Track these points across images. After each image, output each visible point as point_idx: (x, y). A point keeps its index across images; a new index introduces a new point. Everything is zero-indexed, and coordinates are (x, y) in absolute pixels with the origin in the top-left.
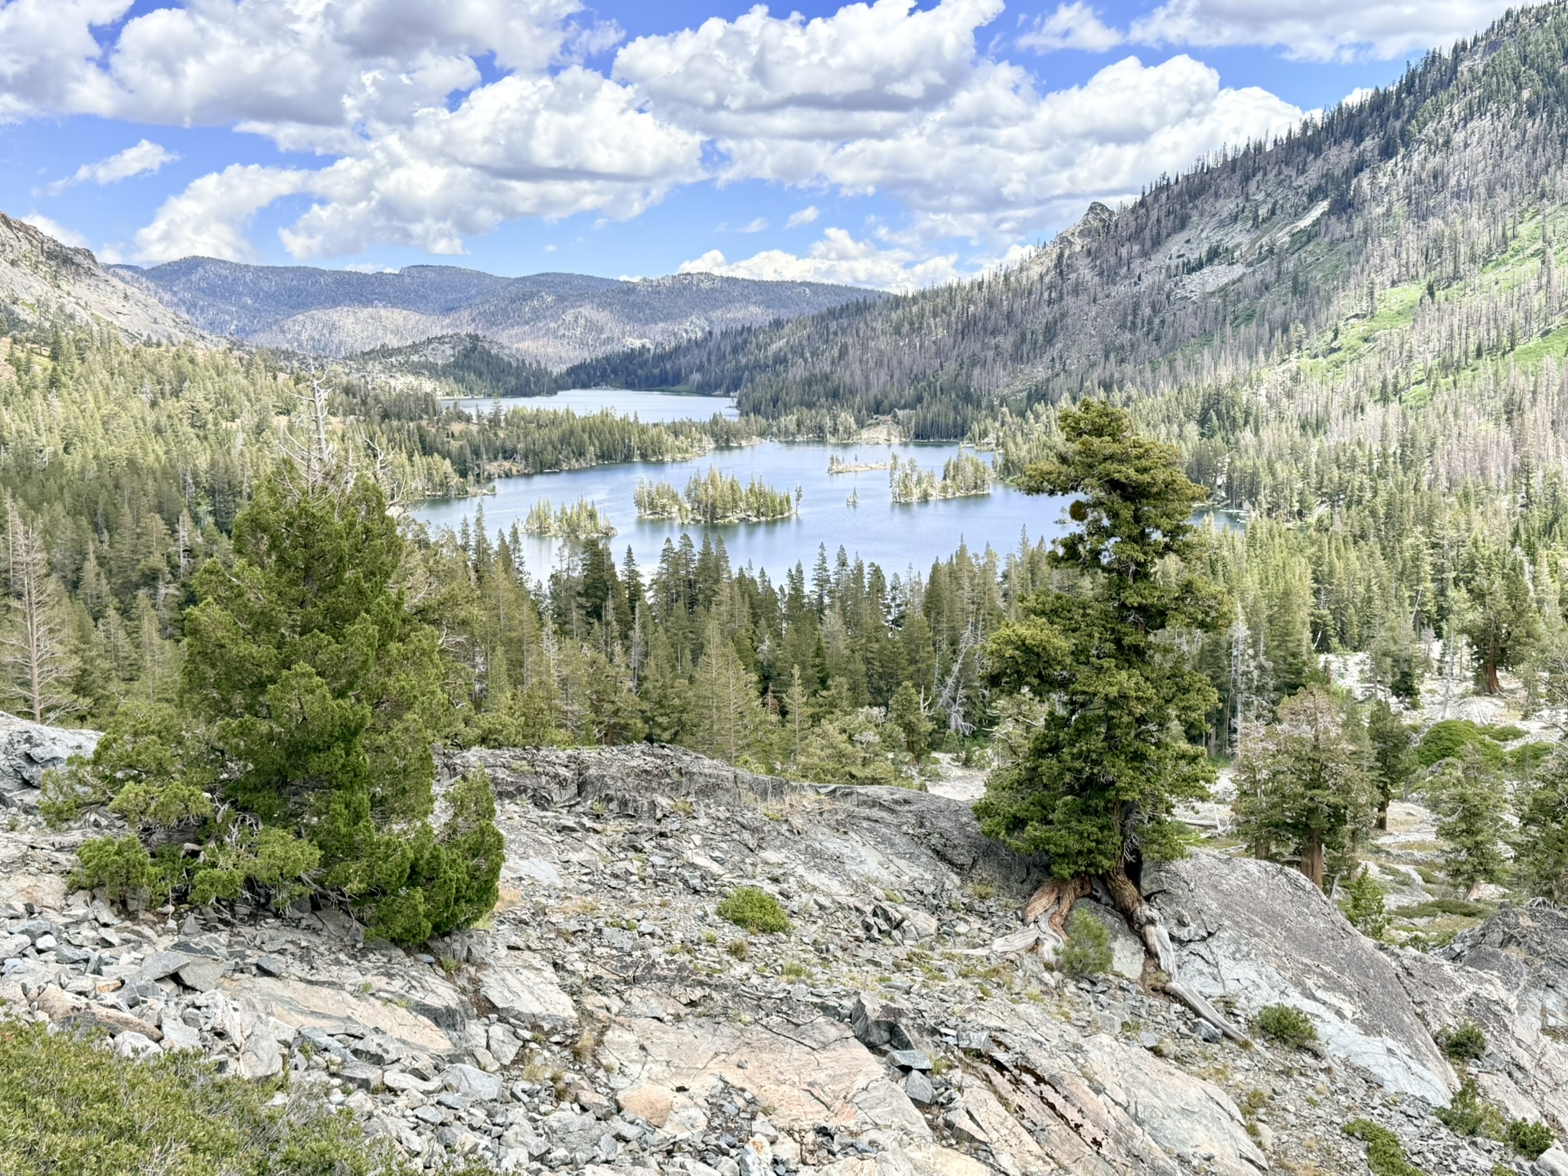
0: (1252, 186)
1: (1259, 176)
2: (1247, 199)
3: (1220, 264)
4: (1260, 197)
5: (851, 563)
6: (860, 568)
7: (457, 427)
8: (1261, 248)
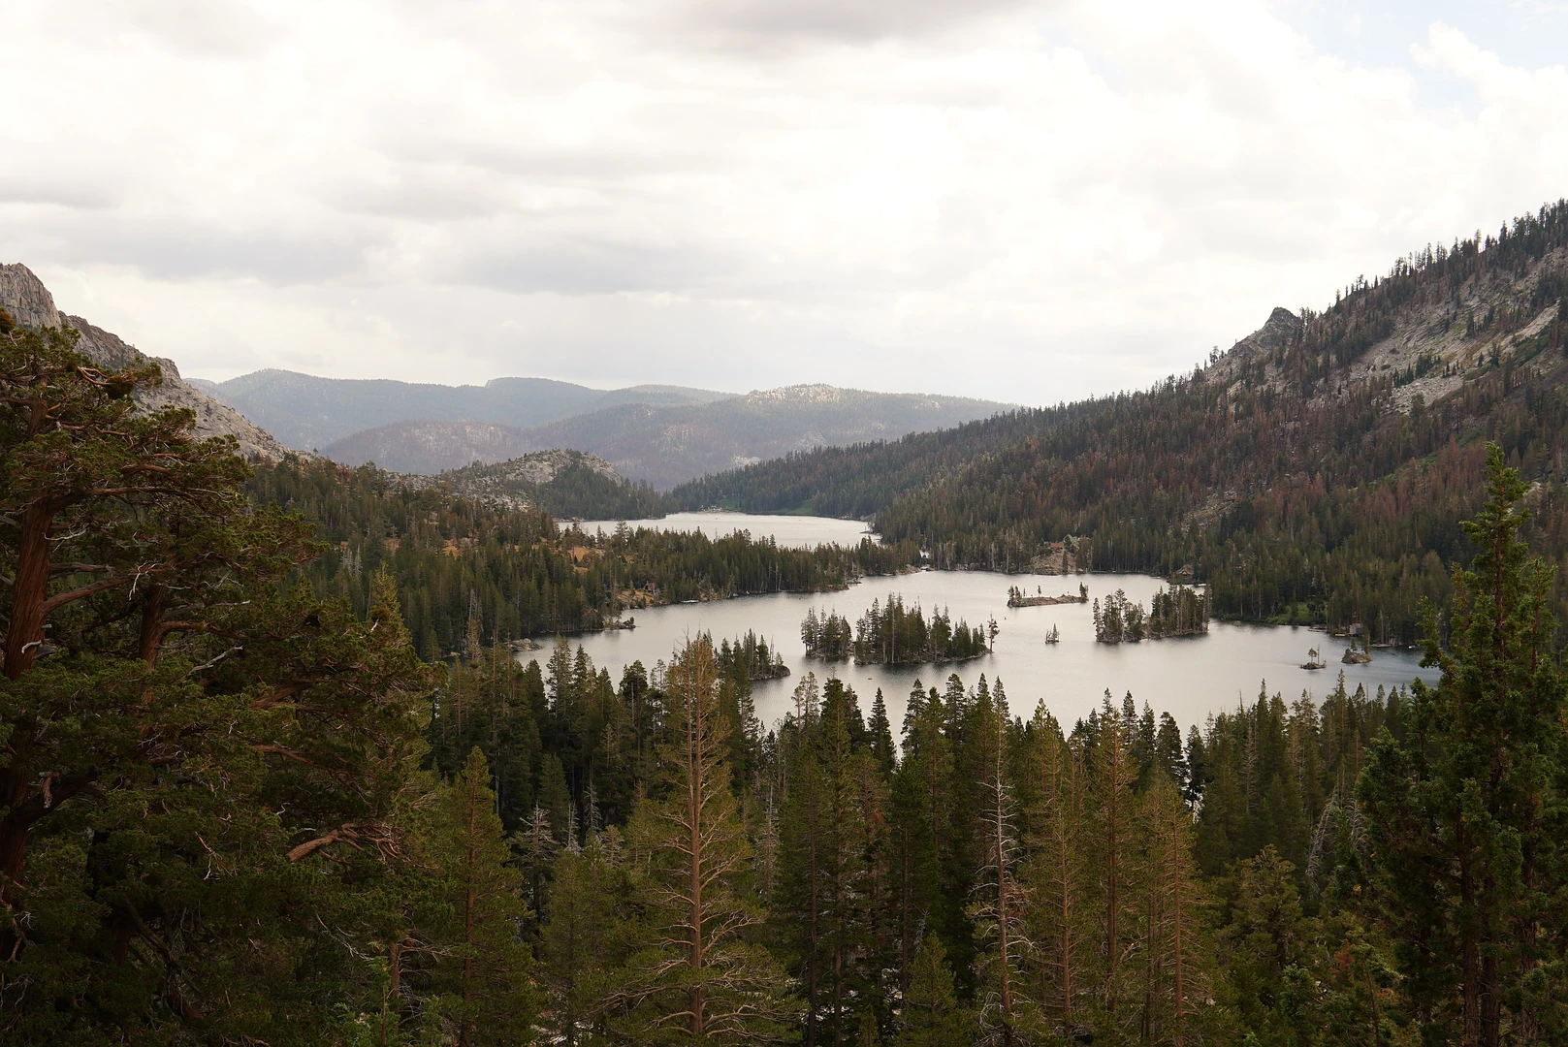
0: (1464, 292)
1: (1471, 280)
2: (1459, 305)
3: (1433, 376)
4: (1473, 303)
7: (580, 552)
8: (1481, 358)
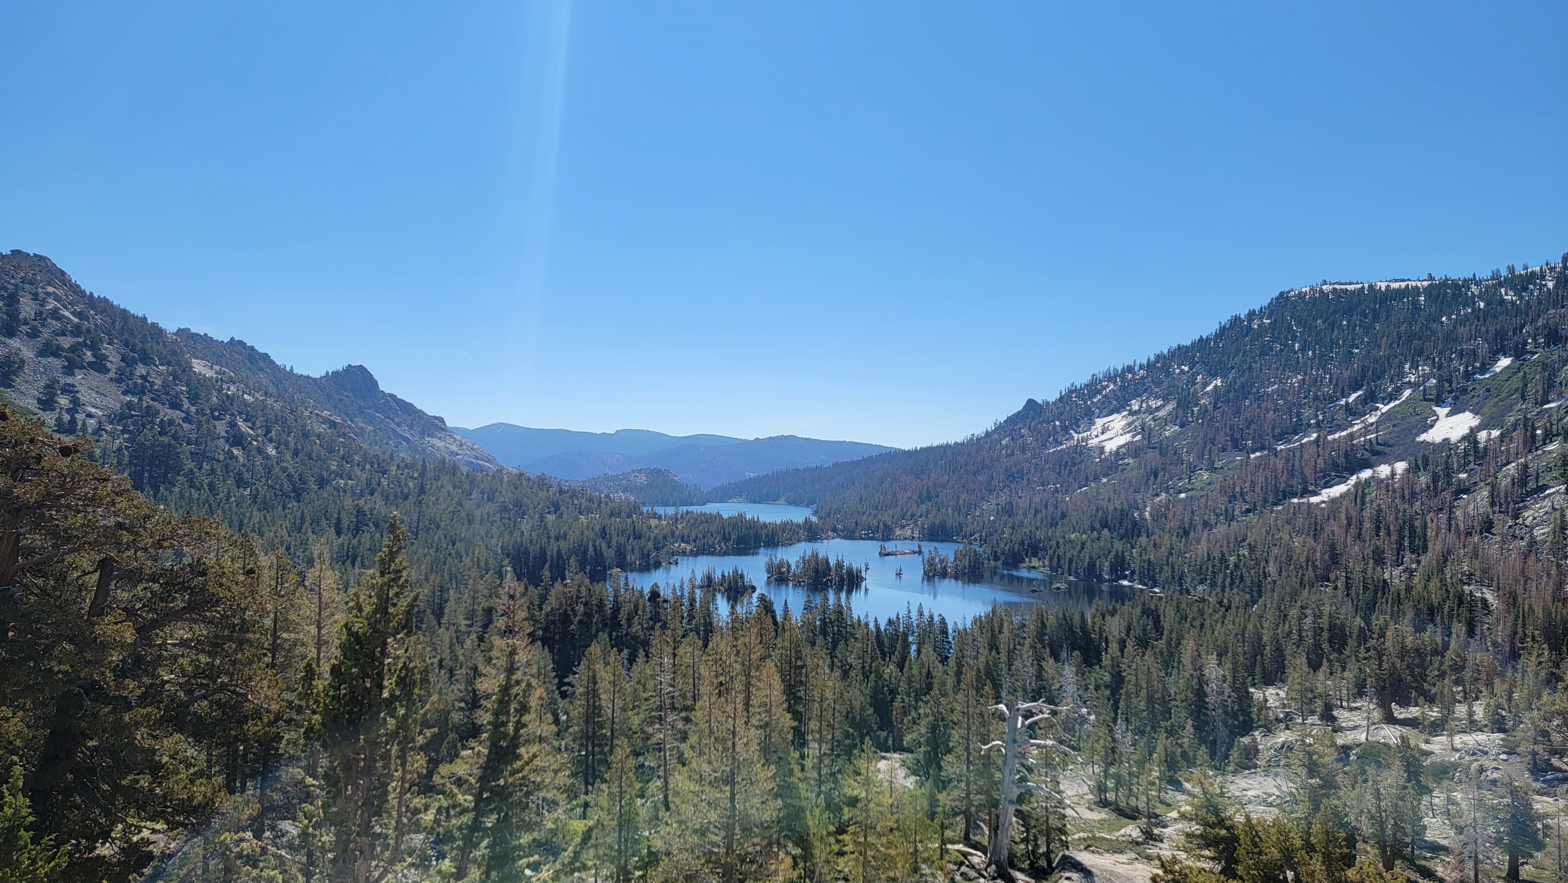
5: (926, 614)
6: (931, 617)
7: (653, 522)
